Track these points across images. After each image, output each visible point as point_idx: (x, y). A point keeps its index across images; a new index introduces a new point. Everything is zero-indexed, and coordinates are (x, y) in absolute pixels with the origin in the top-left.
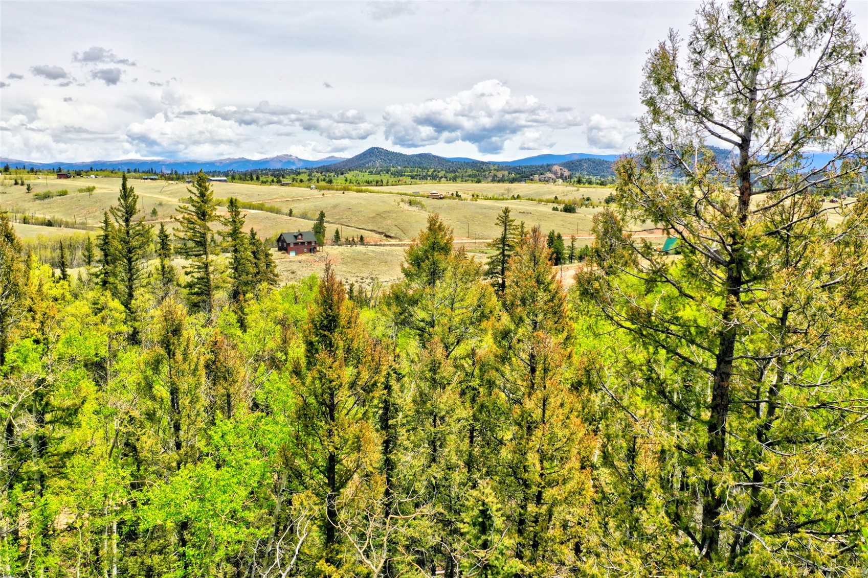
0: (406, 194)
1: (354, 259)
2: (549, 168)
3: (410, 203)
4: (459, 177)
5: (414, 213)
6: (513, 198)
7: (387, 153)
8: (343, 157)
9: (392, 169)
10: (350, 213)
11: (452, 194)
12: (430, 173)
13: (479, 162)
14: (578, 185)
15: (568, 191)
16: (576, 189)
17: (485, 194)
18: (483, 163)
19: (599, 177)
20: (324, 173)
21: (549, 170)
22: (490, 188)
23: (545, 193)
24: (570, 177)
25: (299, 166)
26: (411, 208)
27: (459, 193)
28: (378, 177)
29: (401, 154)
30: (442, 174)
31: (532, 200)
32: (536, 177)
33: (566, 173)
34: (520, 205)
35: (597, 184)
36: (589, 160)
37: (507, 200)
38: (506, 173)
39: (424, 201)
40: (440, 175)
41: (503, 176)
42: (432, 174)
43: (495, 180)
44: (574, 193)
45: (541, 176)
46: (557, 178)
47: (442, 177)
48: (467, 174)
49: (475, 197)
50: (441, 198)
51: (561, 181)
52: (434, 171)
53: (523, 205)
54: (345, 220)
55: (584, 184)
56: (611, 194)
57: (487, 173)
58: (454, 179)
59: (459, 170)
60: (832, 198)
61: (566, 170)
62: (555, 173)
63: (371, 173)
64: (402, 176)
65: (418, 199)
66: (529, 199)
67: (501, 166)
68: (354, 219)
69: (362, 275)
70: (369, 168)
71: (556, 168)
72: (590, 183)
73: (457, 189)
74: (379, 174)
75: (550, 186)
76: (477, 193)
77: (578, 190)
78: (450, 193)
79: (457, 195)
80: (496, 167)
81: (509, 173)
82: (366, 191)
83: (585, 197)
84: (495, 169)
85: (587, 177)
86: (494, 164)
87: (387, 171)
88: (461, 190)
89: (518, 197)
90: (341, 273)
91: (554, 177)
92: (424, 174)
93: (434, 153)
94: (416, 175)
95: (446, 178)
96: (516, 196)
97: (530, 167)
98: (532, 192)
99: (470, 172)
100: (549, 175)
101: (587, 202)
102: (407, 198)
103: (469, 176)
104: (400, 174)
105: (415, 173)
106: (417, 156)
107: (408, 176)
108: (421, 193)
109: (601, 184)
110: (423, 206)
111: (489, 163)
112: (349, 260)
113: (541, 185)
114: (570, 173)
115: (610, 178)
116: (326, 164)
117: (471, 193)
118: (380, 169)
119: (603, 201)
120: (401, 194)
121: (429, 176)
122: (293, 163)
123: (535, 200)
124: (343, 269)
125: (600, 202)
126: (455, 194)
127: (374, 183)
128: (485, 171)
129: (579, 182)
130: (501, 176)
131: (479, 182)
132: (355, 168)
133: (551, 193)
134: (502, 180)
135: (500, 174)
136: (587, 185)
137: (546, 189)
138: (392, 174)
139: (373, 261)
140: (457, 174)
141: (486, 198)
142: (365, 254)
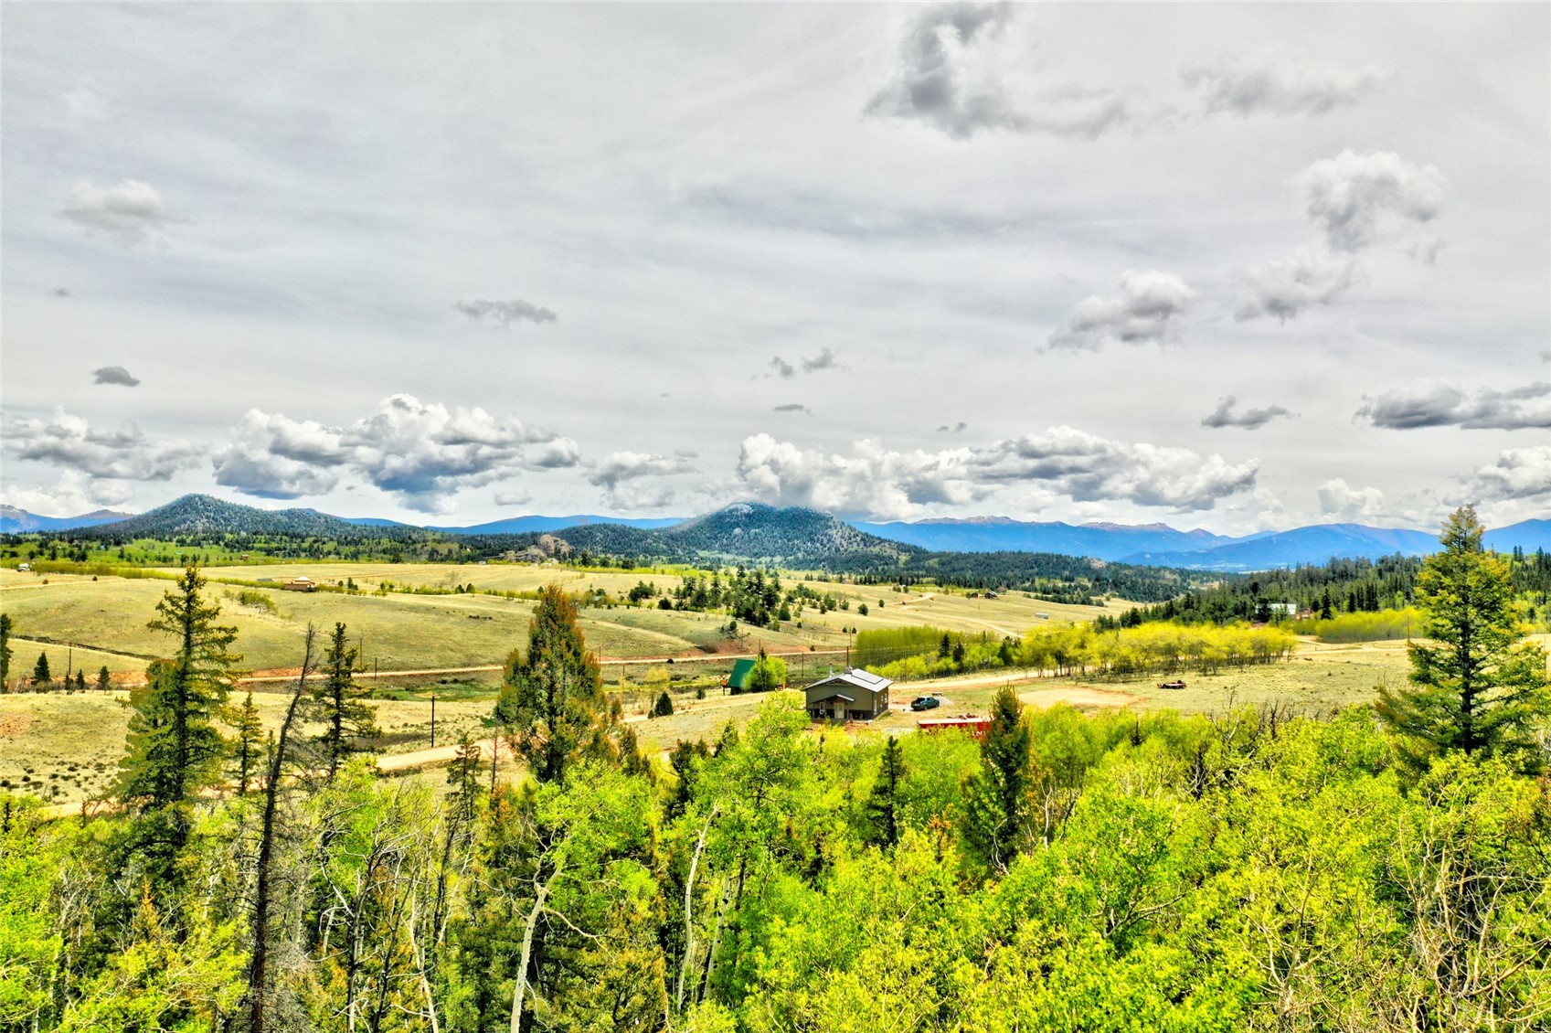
0: (237, 583)
1: (64, 723)
2: (534, 539)
3: (244, 600)
4: (364, 552)
5: (249, 620)
6: (460, 590)
7: (221, 508)
8: (128, 512)
9: (228, 536)
10: (102, 620)
11: (341, 583)
12: (305, 545)
13: (405, 526)
14: (583, 568)
15: (564, 579)
16: (579, 574)
17: (406, 583)
18: (414, 529)
19: (622, 556)
20: (76, 542)
21: (535, 543)
22: (419, 571)
23: (522, 582)
24: (572, 555)
25: (27, 528)
26: (244, 610)
27: (354, 582)
28: (190, 551)
29: (250, 510)
30: (330, 546)
31: (495, 594)
32: (511, 554)
33: (566, 548)
34: (470, 603)
35: (618, 565)
36: (606, 526)
37: (447, 593)
38: (455, 547)
39: (274, 596)
40: (326, 548)
41: (450, 551)
42: (311, 546)
43: (433, 557)
44: (575, 581)
45: (520, 553)
46: (549, 556)
47: (329, 553)
48: (380, 548)
49: (386, 588)
50: (311, 590)
51: (555, 561)
52: (315, 542)
53: (476, 603)
54: (87, 635)
55: (595, 565)
56: (641, 583)
57: (419, 546)
58: (355, 557)
59: (365, 540)
60: (987, 591)
61: (564, 542)
62: (546, 549)
63: (182, 543)
64: (247, 548)
65: (263, 592)
66: (489, 593)
67: (445, 536)
68: (109, 632)
69: (76, 759)
70: (179, 533)
71: (546, 539)
72: (604, 564)
73: (351, 574)
74: (199, 544)
75: (534, 570)
76: (390, 581)
77: (582, 577)
78: (337, 582)
79: (350, 585)
80: (438, 536)
81: (461, 547)
82: (147, 576)
83: (595, 590)
84: (434, 540)
85: (603, 556)
86: (434, 530)
87: (218, 539)
88: (358, 576)
89: (470, 589)
90: (22, 757)
91: (543, 554)
92: (295, 546)
93: (320, 510)
94: (279, 549)
95: (338, 554)
96: (465, 588)
97: (501, 537)
98: (499, 579)
99: (386, 543)
100: (534, 550)
101: (597, 598)
102: (237, 590)
103: (384, 551)
104: (244, 545)
105: (274, 545)
106: (281, 513)
107: (261, 549)
108: (276, 581)
109: (623, 567)
110: (269, 606)
111: (426, 529)
112: (51, 724)
113: (517, 567)
114: (572, 547)
115: (641, 558)
116: (86, 525)
117: (379, 581)
118: (201, 535)
119: (626, 596)
120: (226, 582)
121: (305, 551)
122: (15, 523)
123: (501, 595)
124: (30, 747)
125: (622, 598)
126: (346, 582)
127: (177, 561)
128: (414, 542)
129: (585, 562)
130: (446, 552)
131: (396, 560)
132: (151, 534)
133: (532, 582)
134: (447, 558)
135: (443, 549)
136: (599, 568)
137: (524, 575)
138: (226, 545)
139: (114, 725)
140: (361, 548)
141: (408, 591)
142: (96, 710)
